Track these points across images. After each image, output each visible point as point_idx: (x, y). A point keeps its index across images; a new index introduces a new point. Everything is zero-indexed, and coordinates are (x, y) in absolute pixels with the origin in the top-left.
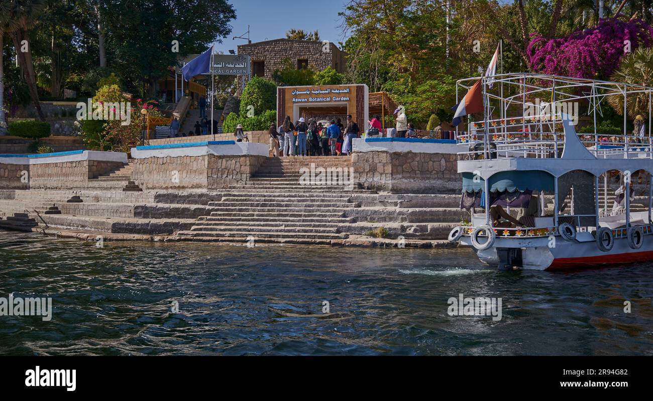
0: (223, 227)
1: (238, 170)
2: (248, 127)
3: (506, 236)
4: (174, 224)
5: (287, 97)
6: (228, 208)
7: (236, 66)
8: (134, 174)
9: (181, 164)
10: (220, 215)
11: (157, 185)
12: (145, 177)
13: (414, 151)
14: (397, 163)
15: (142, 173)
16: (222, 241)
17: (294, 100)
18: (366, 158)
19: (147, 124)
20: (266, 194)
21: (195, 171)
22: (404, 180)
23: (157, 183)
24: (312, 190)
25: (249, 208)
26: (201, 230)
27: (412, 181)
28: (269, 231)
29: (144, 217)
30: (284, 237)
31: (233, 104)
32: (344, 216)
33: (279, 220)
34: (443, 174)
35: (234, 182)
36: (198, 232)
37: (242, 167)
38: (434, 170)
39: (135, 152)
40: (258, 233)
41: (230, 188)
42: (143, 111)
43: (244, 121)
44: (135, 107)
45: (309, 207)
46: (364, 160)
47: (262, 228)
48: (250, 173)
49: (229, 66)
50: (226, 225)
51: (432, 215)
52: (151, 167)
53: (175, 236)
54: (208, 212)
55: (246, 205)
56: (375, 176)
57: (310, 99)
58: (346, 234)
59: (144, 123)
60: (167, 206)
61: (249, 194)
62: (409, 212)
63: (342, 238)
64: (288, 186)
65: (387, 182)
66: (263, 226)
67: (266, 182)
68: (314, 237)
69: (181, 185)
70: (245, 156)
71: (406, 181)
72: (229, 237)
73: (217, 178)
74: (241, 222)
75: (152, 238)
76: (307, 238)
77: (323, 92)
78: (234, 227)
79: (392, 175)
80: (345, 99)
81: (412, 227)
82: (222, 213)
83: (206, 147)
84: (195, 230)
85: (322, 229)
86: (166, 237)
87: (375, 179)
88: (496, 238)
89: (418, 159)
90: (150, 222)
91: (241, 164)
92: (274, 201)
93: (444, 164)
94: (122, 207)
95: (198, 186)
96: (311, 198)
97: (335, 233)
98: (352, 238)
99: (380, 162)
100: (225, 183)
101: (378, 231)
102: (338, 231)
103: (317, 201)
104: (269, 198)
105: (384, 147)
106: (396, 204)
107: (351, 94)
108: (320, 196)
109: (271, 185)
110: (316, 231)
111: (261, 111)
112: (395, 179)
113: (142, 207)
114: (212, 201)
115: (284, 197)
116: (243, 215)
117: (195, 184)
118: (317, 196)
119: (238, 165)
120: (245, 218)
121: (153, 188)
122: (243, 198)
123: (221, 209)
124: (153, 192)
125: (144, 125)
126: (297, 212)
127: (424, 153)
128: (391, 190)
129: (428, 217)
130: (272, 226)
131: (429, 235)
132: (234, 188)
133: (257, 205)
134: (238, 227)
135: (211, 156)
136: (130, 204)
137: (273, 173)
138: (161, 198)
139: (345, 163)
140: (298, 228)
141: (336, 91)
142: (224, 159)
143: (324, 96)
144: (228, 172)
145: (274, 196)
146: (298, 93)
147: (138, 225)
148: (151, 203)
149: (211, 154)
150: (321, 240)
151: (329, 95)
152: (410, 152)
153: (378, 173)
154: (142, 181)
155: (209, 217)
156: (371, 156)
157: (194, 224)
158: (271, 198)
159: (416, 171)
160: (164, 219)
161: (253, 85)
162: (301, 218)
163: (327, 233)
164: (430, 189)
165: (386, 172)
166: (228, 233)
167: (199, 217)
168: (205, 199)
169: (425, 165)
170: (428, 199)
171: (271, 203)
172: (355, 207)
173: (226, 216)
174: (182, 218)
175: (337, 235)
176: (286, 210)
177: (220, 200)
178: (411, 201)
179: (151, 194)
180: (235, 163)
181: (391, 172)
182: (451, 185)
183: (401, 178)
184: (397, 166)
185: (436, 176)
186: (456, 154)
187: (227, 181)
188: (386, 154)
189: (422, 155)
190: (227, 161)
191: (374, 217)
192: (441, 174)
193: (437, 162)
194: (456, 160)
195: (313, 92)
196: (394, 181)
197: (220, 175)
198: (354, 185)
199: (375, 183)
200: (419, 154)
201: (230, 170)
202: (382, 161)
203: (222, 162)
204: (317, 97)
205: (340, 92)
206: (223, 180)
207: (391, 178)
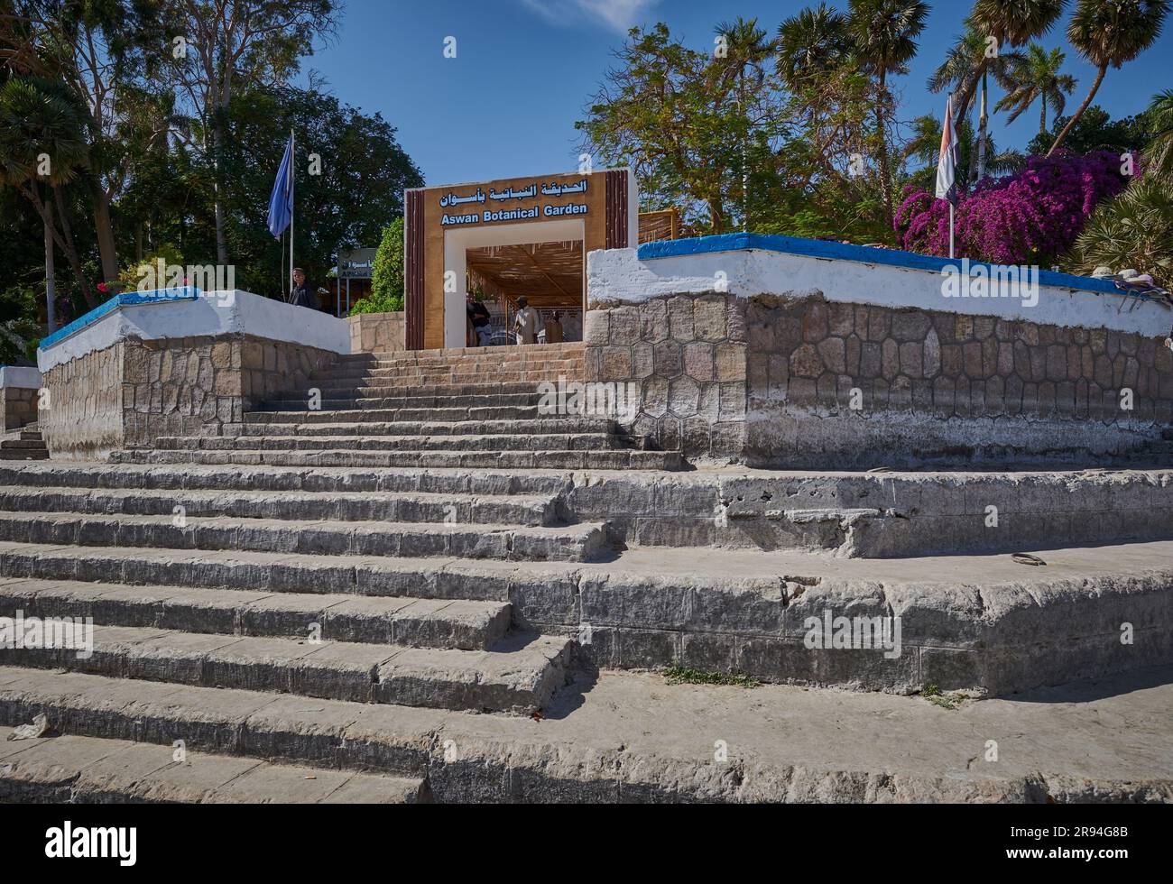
1: (207, 387)
5: (429, 212)
13: (831, 296)
14: (768, 338)
17: (445, 220)
18: (640, 326)
22: (792, 410)
23: (62, 435)
27: (825, 413)
34: (932, 388)
35: (197, 425)
37: (220, 374)
38: (901, 373)
46: (632, 332)
48: (244, 396)
56: (680, 393)
57: (487, 217)
65: (727, 418)
69: (89, 440)
70: (226, 338)
71: (801, 414)
73: (150, 413)
77: (520, 194)
79: (748, 388)
80: (575, 209)
83: (119, 315)
87: (680, 408)
89: (845, 327)
91: (217, 365)
93: (936, 353)
99: (697, 339)
105: (717, 276)
107: (592, 194)
109: (297, 433)
112: (759, 407)
117: (106, 437)
119: (207, 369)
121: (59, 449)
128: (745, 452)
132: (172, 444)
135: (132, 341)
137: (329, 396)
139: (567, 360)
141: (554, 191)
142: (167, 353)
143: (523, 206)
144: (179, 395)
146: (455, 201)
149: (131, 337)
151: (534, 203)
152: (816, 299)
153: (690, 383)
156: (661, 316)
159: (837, 375)
165: (724, 377)
169: (870, 351)
172: (588, 558)
180: (200, 364)
181: (743, 377)
182: (957, 431)
183: (781, 404)
184: (768, 353)
185: (909, 397)
186: (974, 317)
187: (176, 425)
188: (721, 305)
189: (860, 312)
190: (176, 357)
191: (721, 639)
192: (925, 389)
193: (913, 344)
194: (974, 339)
195: (493, 196)
196: (756, 416)
197: (156, 404)
198: (594, 429)
199: (680, 423)
200: (849, 310)
201: (186, 386)
202: (705, 332)
203: (162, 361)
204: (506, 208)
205: (564, 191)
206: (166, 419)
207: (743, 402)
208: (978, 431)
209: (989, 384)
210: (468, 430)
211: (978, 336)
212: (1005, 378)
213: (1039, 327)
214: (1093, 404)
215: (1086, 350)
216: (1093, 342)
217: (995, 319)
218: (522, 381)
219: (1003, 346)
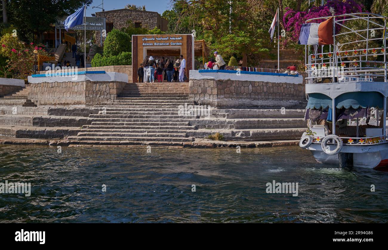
0: (101, 133)
1: (108, 92)
2: (109, 63)
3: (351, 144)
4: (64, 131)
5: (139, 42)
6: (104, 119)
7: (96, 25)
8: (30, 94)
9: (66, 87)
10: (98, 124)
11: (48, 102)
12: (39, 96)
13: (232, 79)
14: (221, 87)
15: (37, 94)
16: (102, 144)
17: (144, 44)
18: (199, 84)
19: (38, 60)
20: (131, 109)
21: (76, 93)
22: (225, 99)
23: (48, 101)
24: (162, 106)
25: (120, 119)
26: (85, 135)
27: (231, 100)
28: (136, 136)
29: (41, 126)
30: (148, 140)
31: (95, 49)
32: (189, 124)
33: (143, 128)
35: (105, 100)
36: (83, 137)
37: (111, 89)
38: (245, 92)
39: (31, 79)
40: (128, 137)
41: (103, 104)
42: (35, 51)
43: (107, 59)
44: (29, 49)
45: (163, 118)
46: (198, 85)
47: (131, 134)
48: (117, 94)
49: (91, 24)
50: (104, 131)
51: (251, 124)
52: (43, 90)
53: (65, 140)
54: (89, 122)
55: (117, 117)
56: (206, 96)
57: (155, 44)
58: (193, 138)
59: (36, 60)
60: (58, 117)
61: (118, 108)
62: (236, 121)
63: (190, 141)
64: (144, 103)
65: (214, 100)
66: (132, 132)
67: (129, 100)
68: (170, 140)
69: (66, 103)
70: (113, 82)
71: (226, 100)
72: (107, 140)
73: (93, 97)
74: (115, 130)
75: (48, 141)
76: (165, 141)
77: (164, 39)
78: (110, 133)
79: (217, 95)
80: (179, 44)
81: (240, 133)
82: (100, 122)
83: (85, 75)
84: (80, 135)
85: (175, 134)
86: (59, 141)
87: (206, 99)
88: (343, 145)
89: (234, 85)
90: (46, 129)
91: (110, 87)
92: (137, 114)
93: (251, 89)
94: (23, 118)
95: (79, 103)
96: (164, 112)
97: (184, 137)
98: (197, 141)
99: (209, 87)
100: (98, 101)
101: (215, 135)
102: (187, 136)
103: (169, 114)
104: (133, 112)
105: (212, 76)
106: (224, 116)
107: (183, 41)
108: (170, 110)
109: (132, 102)
110: (171, 136)
111: (118, 53)
112: (219, 99)
113: (39, 118)
114: (92, 114)
115: (145, 111)
116: (115, 124)
117: (76, 102)
118: (168, 110)
119: (108, 88)
120: (117, 126)
121: (45, 104)
122: (114, 112)
123: (99, 119)
124: (47, 107)
125: (36, 61)
126: (155, 121)
127: (238, 81)
128: (217, 106)
129: (248, 125)
130: (138, 132)
131: (251, 138)
132: (106, 104)
133: (126, 117)
134: (113, 133)
135: (88, 82)
136: (29, 116)
137: (133, 94)
138: (53, 112)
139: (183, 87)
140: (158, 134)
141: (173, 39)
142: (97, 84)
143: (165, 42)
144: (100, 94)
145: (137, 110)
146: (146, 39)
147: (37, 131)
148: (46, 115)
149: (88, 81)
150: (176, 142)
151: (168, 41)
152: (229, 80)
153: (208, 94)
154: (37, 100)
155: (90, 126)
156: (203, 82)
157: (79, 131)
158: (135, 112)
159: (233, 93)
160: (56, 127)
161: (113, 35)
162: (158, 126)
163: (179, 137)
164: (242, 105)
165: (213, 93)
166: (106, 137)
167: (83, 126)
168: (86, 112)
169: (239, 88)
170: (245, 113)
171: (136, 115)
172: (196, 118)
173: (103, 125)
174: (70, 127)
175: (187, 138)
176: (147, 121)
177: (98, 113)
178: (234, 113)
179: (45, 109)
180: (106, 87)
181: (217, 94)
182: (255, 103)
183: (223, 98)
184: (221, 89)
185: (246, 96)
186: (259, 82)
187: (100, 100)
188: (213, 81)
189: (237, 82)
190: (100, 85)
191: (211, 125)
192: (249, 95)
193: (247, 87)
194: (258, 86)
195: (157, 39)
196: (219, 100)
197: (94, 95)
198: (191, 102)
199: (206, 101)
200: (235, 82)
201: (102, 92)
202: (210, 86)
203: (96, 86)
204: (160, 42)
205: (176, 39)
206: (97, 99)
207: (216, 98)
208: (260, 103)
209: (262, 94)
210: (168, 102)
211: (260, 85)
212: (265, 93)
213: (272, 83)
214: (284, 97)
215: (282, 87)
216: (283, 85)
217: (263, 82)
218: (174, 92)
219: (264, 87)
